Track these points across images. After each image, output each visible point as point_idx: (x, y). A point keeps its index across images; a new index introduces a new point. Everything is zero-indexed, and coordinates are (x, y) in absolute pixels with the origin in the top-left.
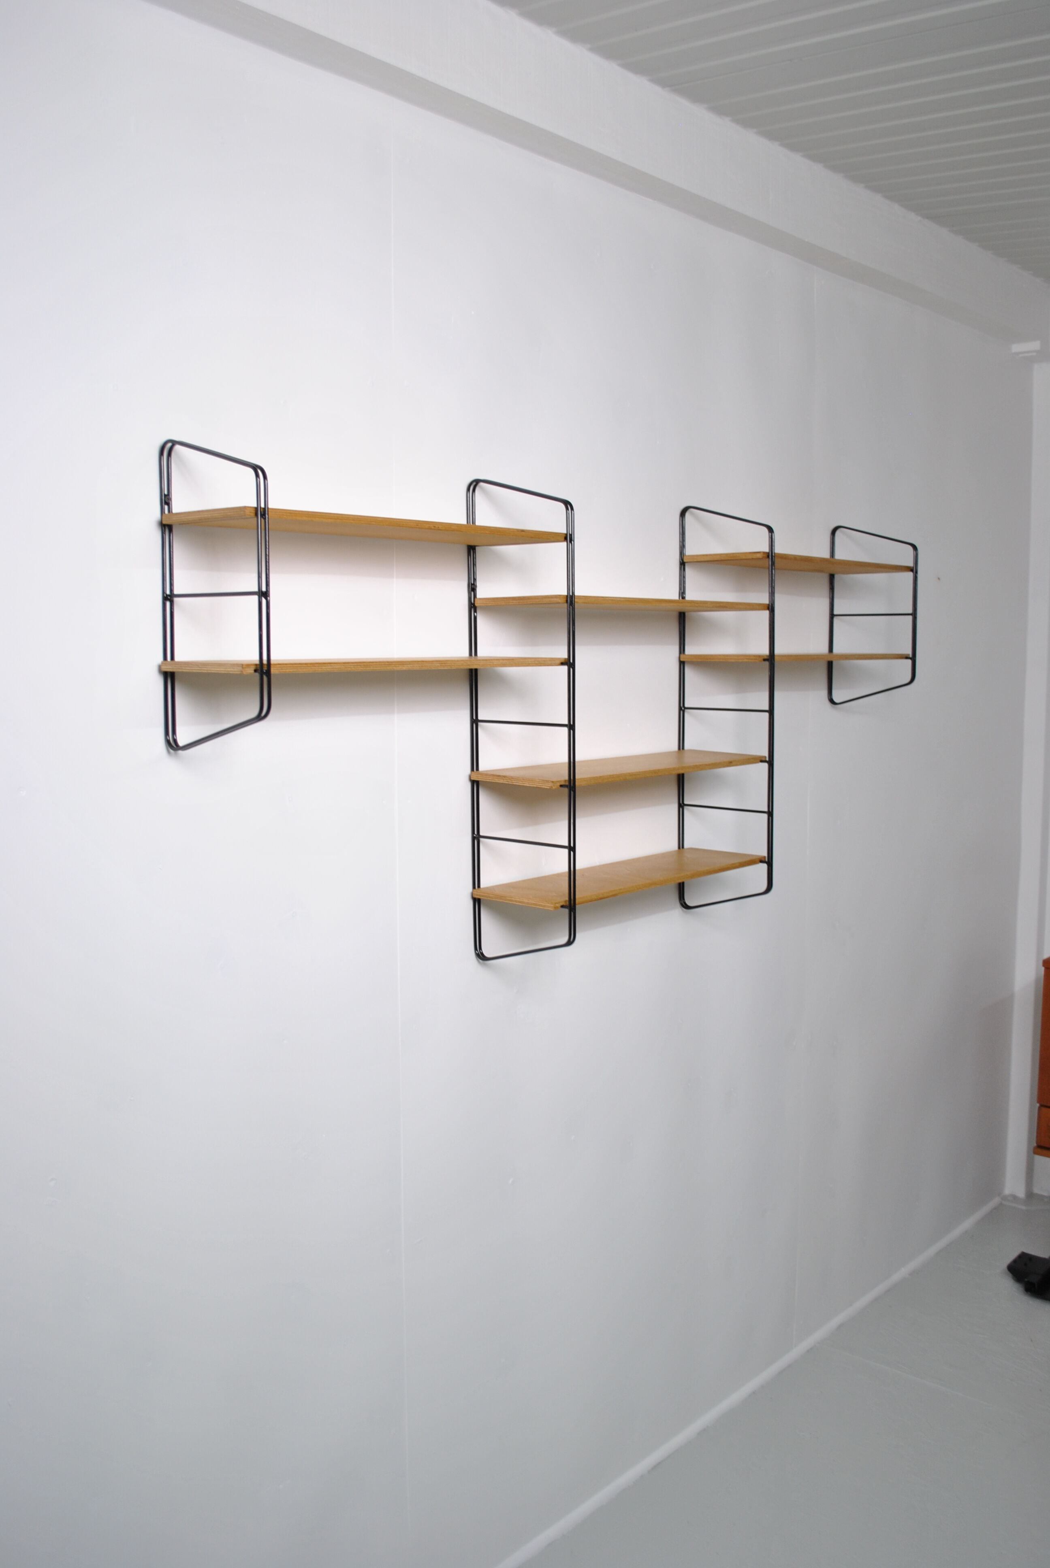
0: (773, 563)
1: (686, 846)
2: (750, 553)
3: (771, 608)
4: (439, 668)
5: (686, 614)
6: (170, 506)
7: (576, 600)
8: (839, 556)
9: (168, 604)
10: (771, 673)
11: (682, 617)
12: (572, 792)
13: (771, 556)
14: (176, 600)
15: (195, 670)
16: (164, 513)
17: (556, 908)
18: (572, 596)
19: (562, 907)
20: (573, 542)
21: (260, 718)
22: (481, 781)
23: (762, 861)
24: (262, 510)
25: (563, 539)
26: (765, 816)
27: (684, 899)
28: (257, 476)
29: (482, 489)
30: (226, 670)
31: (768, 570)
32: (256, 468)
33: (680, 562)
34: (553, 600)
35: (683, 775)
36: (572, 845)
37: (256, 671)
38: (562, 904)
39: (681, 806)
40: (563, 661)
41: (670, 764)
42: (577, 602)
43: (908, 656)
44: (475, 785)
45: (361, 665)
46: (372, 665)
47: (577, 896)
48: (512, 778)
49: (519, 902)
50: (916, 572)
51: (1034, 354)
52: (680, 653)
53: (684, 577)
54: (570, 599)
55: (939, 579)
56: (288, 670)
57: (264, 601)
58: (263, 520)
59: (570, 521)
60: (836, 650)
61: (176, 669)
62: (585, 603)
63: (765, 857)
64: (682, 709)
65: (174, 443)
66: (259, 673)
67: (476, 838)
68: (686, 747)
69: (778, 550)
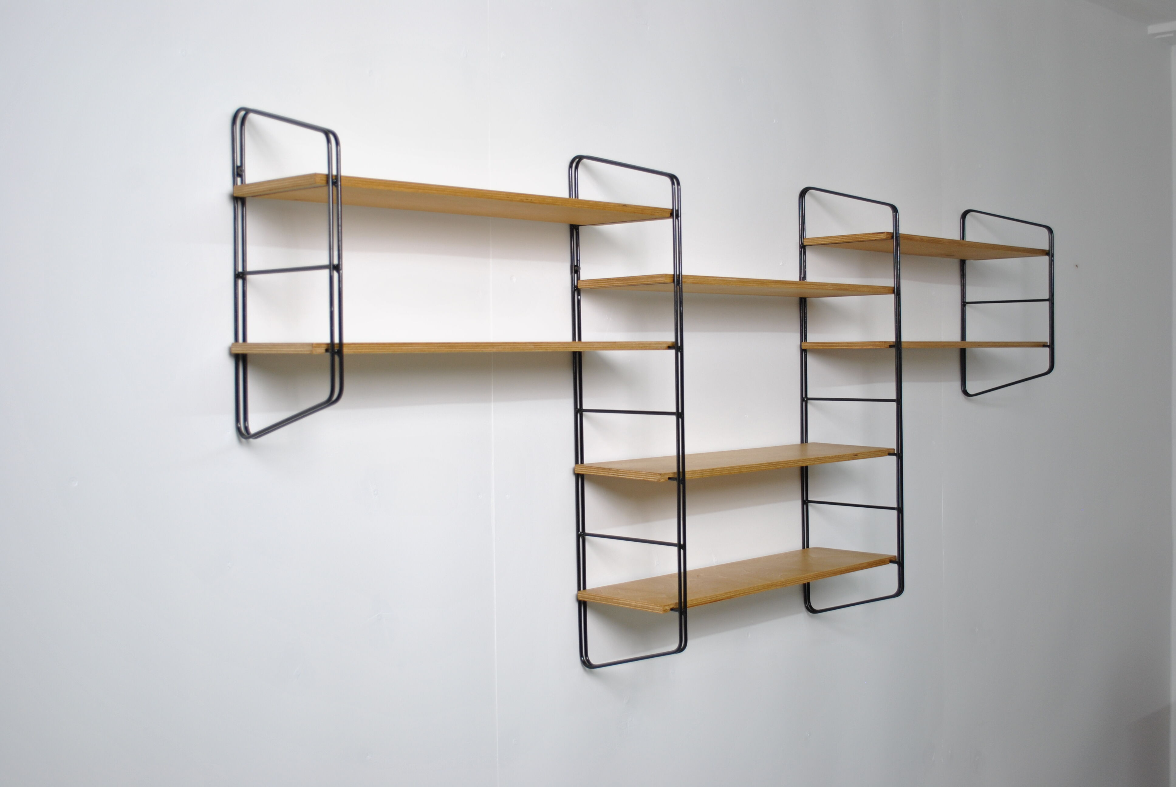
0: (898, 245)
1: (811, 545)
2: (874, 233)
3: (896, 292)
4: (533, 351)
5: (808, 300)
6: (244, 177)
7: (683, 280)
8: (969, 238)
9: (240, 282)
10: (897, 360)
11: (803, 303)
12: (681, 485)
13: (895, 237)
14: (249, 277)
15: (265, 351)
16: (237, 184)
17: (665, 611)
18: (679, 275)
19: (672, 609)
20: (679, 218)
21: (330, 402)
22: (585, 474)
23: (892, 561)
24: (334, 177)
25: (669, 215)
26: (895, 513)
27: (809, 602)
28: (329, 141)
29: (586, 167)
30: (297, 350)
31: (893, 254)
32: (327, 133)
33: (800, 245)
34: (658, 279)
35: (807, 467)
36: (682, 543)
37: (327, 350)
38: (672, 607)
39: (805, 502)
40: (670, 345)
41: (794, 456)
42: (685, 282)
43: (1046, 344)
44: (580, 478)
45: (445, 346)
46: (458, 346)
47: (688, 599)
48: (617, 471)
49: (626, 604)
50: (1052, 256)
51: (1172, 35)
52: (801, 341)
53: (805, 261)
54: (677, 279)
55: (1077, 266)
56: (363, 350)
57: (336, 275)
58: (335, 188)
59: (676, 196)
60: (968, 339)
61: (246, 350)
62: (693, 283)
63: (896, 556)
64: (805, 400)
65: (248, 111)
66: (330, 353)
67: (581, 535)
68: (810, 440)
69: (903, 230)
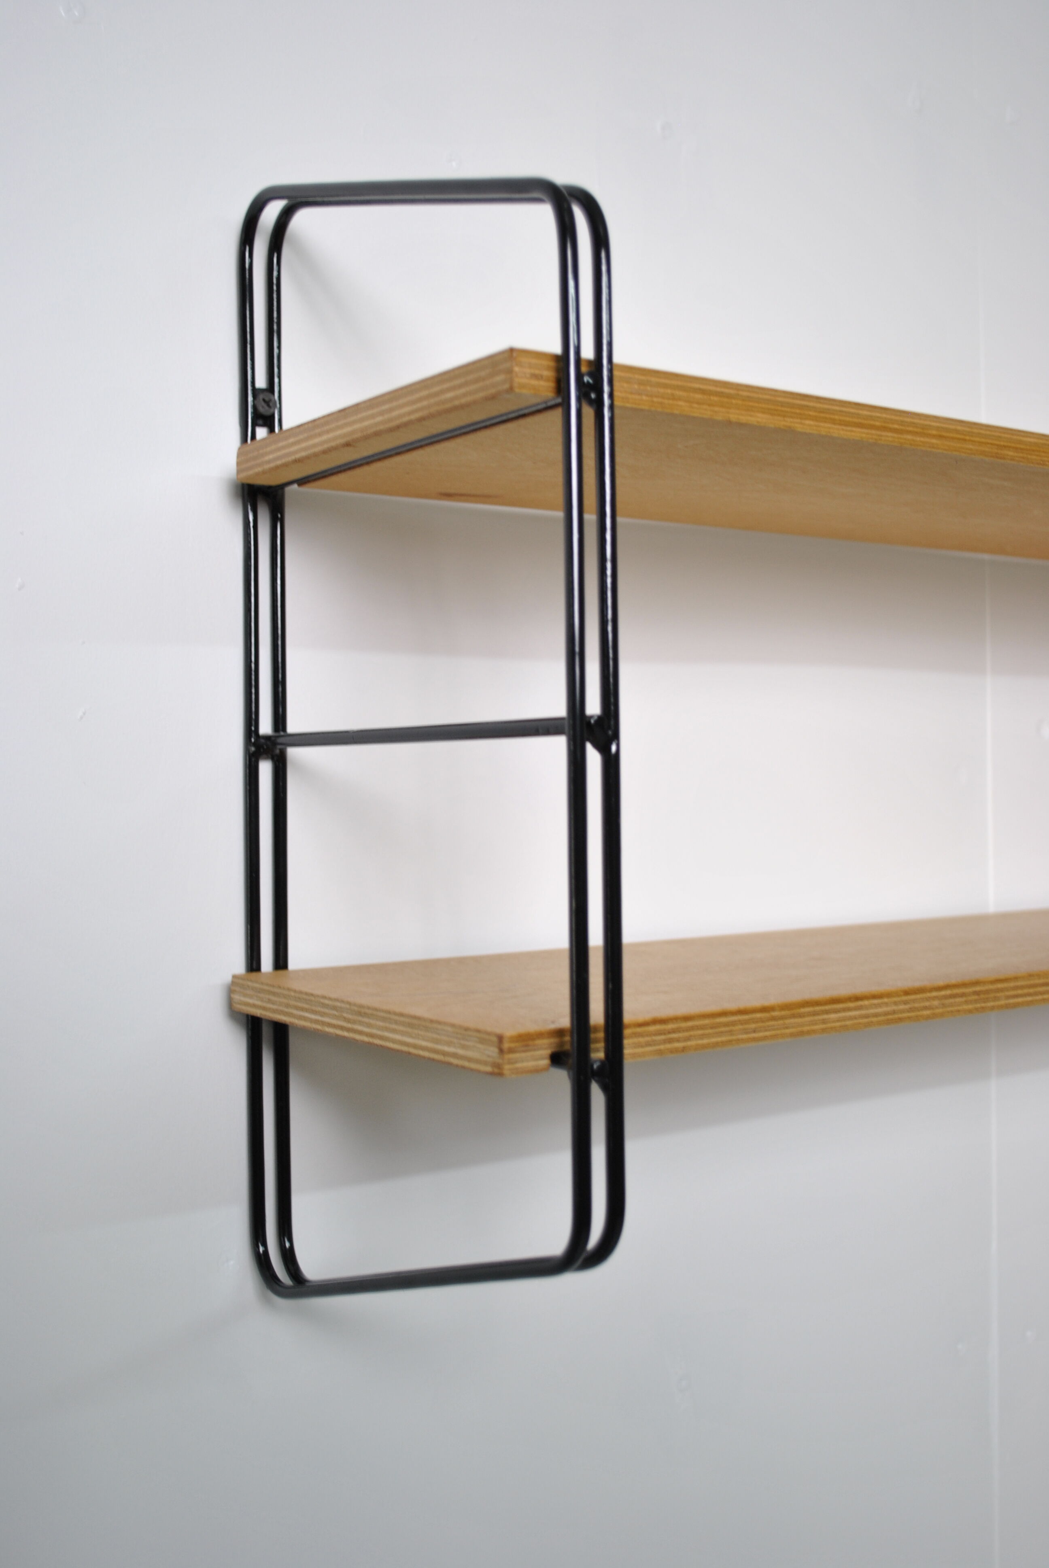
9: (266, 771)
14: (293, 755)
16: (255, 449)
24: (584, 369)
28: (567, 233)
32: (562, 202)
37: (557, 1059)
57: (594, 756)
58: (589, 411)
66: (569, 1069)
